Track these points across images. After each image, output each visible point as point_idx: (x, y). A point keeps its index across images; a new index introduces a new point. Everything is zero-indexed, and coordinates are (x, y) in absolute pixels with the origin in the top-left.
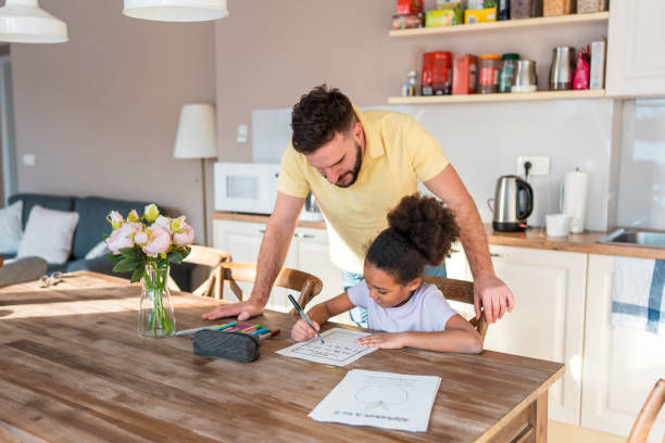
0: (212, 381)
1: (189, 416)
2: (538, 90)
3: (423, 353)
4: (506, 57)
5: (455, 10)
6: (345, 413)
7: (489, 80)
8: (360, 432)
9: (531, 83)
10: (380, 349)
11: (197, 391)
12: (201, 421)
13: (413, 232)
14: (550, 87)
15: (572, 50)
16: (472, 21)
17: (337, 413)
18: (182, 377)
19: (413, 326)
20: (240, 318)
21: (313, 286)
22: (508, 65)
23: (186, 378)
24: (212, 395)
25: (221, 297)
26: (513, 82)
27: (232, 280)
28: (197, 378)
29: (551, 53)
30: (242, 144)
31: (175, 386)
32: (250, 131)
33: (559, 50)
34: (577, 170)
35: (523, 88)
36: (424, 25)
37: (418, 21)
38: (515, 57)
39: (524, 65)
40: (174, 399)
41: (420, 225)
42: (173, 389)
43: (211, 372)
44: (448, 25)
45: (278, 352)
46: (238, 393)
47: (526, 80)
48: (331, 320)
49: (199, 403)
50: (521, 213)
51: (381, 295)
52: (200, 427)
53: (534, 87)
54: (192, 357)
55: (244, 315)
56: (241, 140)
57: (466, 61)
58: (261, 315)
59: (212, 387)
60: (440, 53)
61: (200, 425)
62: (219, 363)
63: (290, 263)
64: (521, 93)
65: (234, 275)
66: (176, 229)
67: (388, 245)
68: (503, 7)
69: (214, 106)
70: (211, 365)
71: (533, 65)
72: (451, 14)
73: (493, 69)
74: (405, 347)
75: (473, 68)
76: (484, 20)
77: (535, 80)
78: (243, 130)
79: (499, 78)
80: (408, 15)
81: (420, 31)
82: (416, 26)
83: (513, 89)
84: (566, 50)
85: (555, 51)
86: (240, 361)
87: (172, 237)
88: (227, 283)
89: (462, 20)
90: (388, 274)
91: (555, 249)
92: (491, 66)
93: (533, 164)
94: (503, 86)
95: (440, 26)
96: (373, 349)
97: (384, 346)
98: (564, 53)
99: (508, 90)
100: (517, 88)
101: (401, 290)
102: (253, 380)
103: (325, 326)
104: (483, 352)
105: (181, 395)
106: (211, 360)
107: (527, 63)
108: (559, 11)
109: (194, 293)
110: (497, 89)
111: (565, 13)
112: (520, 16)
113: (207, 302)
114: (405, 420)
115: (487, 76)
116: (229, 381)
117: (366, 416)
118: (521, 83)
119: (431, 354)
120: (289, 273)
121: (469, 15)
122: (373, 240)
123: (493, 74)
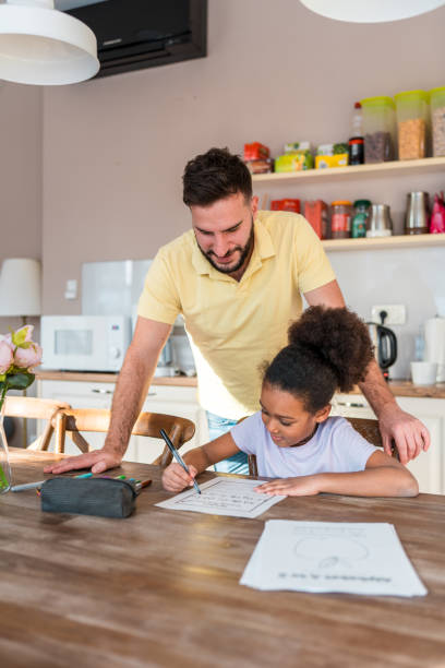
0: (77, 543)
1: (54, 593)
2: (393, 234)
3: (344, 499)
4: (358, 204)
5: (306, 155)
6: (295, 576)
7: (342, 226)
8: (331, 602)
9: (387, 228)
10: (289, 497)
11: (59, 558)
12: (76, 601)
13: (326, 344)
14: (406, 231)
15: (426, 195)
16: (323, 166)
17: (283, 575)
18: (31, 541)
19: (322, 467)
20: (94, 470)
21: (183, 430)
22: (362, 211)
23: (39, 542)
24: (82, 562)
25: (62, 451)
26: (367, 227)
27: (75, 431)
28: (55, 541)
29: (405, 198)
30: (71, 300)
31: (22, 553)
32: (79, 287)
33: (413, 195)
34: (437, 316)
35: (379, 233)
36: (273, 169)
37: (267, 167)
38: (367, 204)
39: (378, 210)
40: (24, 570)
41: (336, 334)
42: (22, 557)
43: (73, 532)
44: (298, 170)
45: (157, 505)
46: (121, 557)
47: (382, 224)
48: (211, 469)
49: (66, 575)
50: (384, 362)
51: (284, 428)
52: (75, 610)
53: (389, 232)
54: (40, 515)
55: (99, 467)
56: (70, 295)
57: (319, 207)
58: (119, 467)
59: (80, 551)
60: (289, 201)
61: (77, 608)
62: (81, 521)
63: (150, 406)
64: (376, 237)
65: (78, 424)
66: (18, 343)
67: (295, 361)
68: (355, 152)
69: (39, 261)
70: (68, 523)
71: (387, 210)
72: (302, 158)
73: (346, 215)
74: (321, 493)
75: (324, 215)
76: (335, 165)
77: (390, 225)
78: (72, 285)
79: (352, 225)
80: (256, 161)
81: (269, 176)
82: (265, 171)
83: (369, 233)
84: (420, 194)
85: (409, 196)
86: (111, 516)
87: (14, 353)
88: (69, 434)
89: (313, 165)
90: (296, 398)
91: (428, 396)
92: (343, 213)
93: (388, 312)
94: (356, 232)
95: (290, 171)
96: (280, 497)
97: (293, 492)
98: (418, 198)
99: (363, 236)
100: (372, 233)
101: (309, 420)
102: (134, 539)
103: (202, 476)
104: (419, 496)
105: (34, 564)
106: (69, 518)
107: (381, 208)
108: (415, 154)
109: (29, 448)
110: (350, 235)
111: (421, 157)
112: (375, 160)
113: (44, 457)
114: (388, 580)
115: (339, 222)
116: (103, 542)
117: (328, 577)
118: (377, 227)
119: (357, 500)
120: (148, 417)
121: (319, 161)
122: (271, 360)
123: (346, 221)
